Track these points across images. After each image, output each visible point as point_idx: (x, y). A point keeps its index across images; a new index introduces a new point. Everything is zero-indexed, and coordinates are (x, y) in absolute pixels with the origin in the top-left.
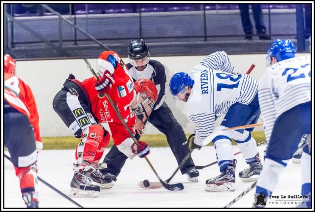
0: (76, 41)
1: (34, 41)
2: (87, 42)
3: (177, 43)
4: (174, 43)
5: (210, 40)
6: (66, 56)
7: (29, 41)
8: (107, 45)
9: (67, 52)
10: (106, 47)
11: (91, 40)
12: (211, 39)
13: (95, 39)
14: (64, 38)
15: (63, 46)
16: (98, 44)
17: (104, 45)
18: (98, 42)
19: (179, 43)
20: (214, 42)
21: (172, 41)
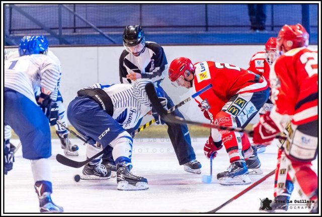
0: (75, 29)
1: (32, 28)
2: (87, 30)
3: (177, 32)
4: (174, 32)
5: (210, 30)
6: (66, 44)
7: (27, 28)
8: (107, 33)
9: (66, 39)
10: (106, 35)
11: (91, 27)
12: (212, 28)
13: (95, 27)
14: (63, 26)
15: (63, 34)
16: (98, 31)
17: (104, 33)
18: (99, 30)
19: (179, 32)
20: (214, 32)
21: (172, 31)
